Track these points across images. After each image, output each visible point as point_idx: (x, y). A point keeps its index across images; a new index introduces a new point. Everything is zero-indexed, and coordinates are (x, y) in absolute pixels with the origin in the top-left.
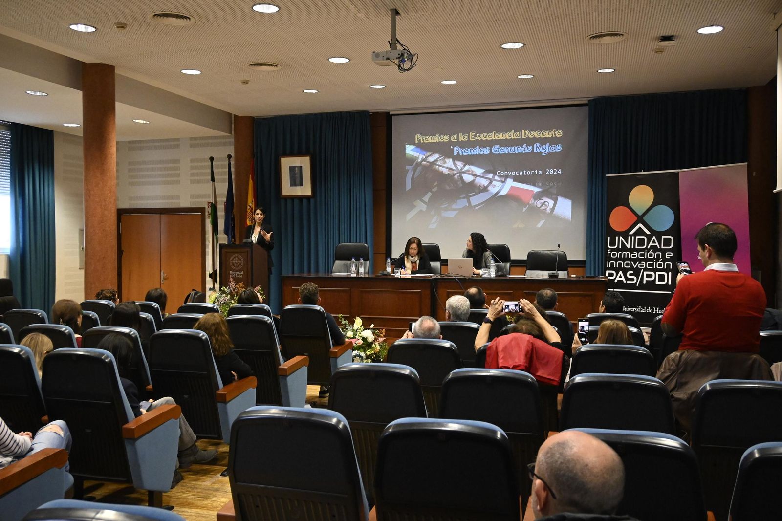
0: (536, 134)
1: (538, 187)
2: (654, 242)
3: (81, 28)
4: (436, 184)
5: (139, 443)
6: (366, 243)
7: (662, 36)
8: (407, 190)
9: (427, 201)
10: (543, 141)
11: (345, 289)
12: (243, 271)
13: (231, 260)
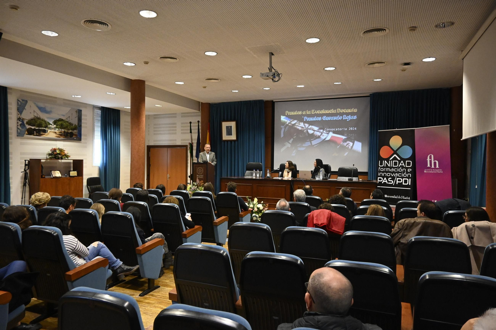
0: (344, 111)
1: (345, 136)
2: (402, 164)
3: (129, 64)
4: (295, 134)
5: (144, 257)
6: (261, 163)
7: (405, 63)
8: (281, 137)
9: (291, 142)
10: (347, 114)
11: (250, 184)
12: (203, 175)
13: (197, 170)
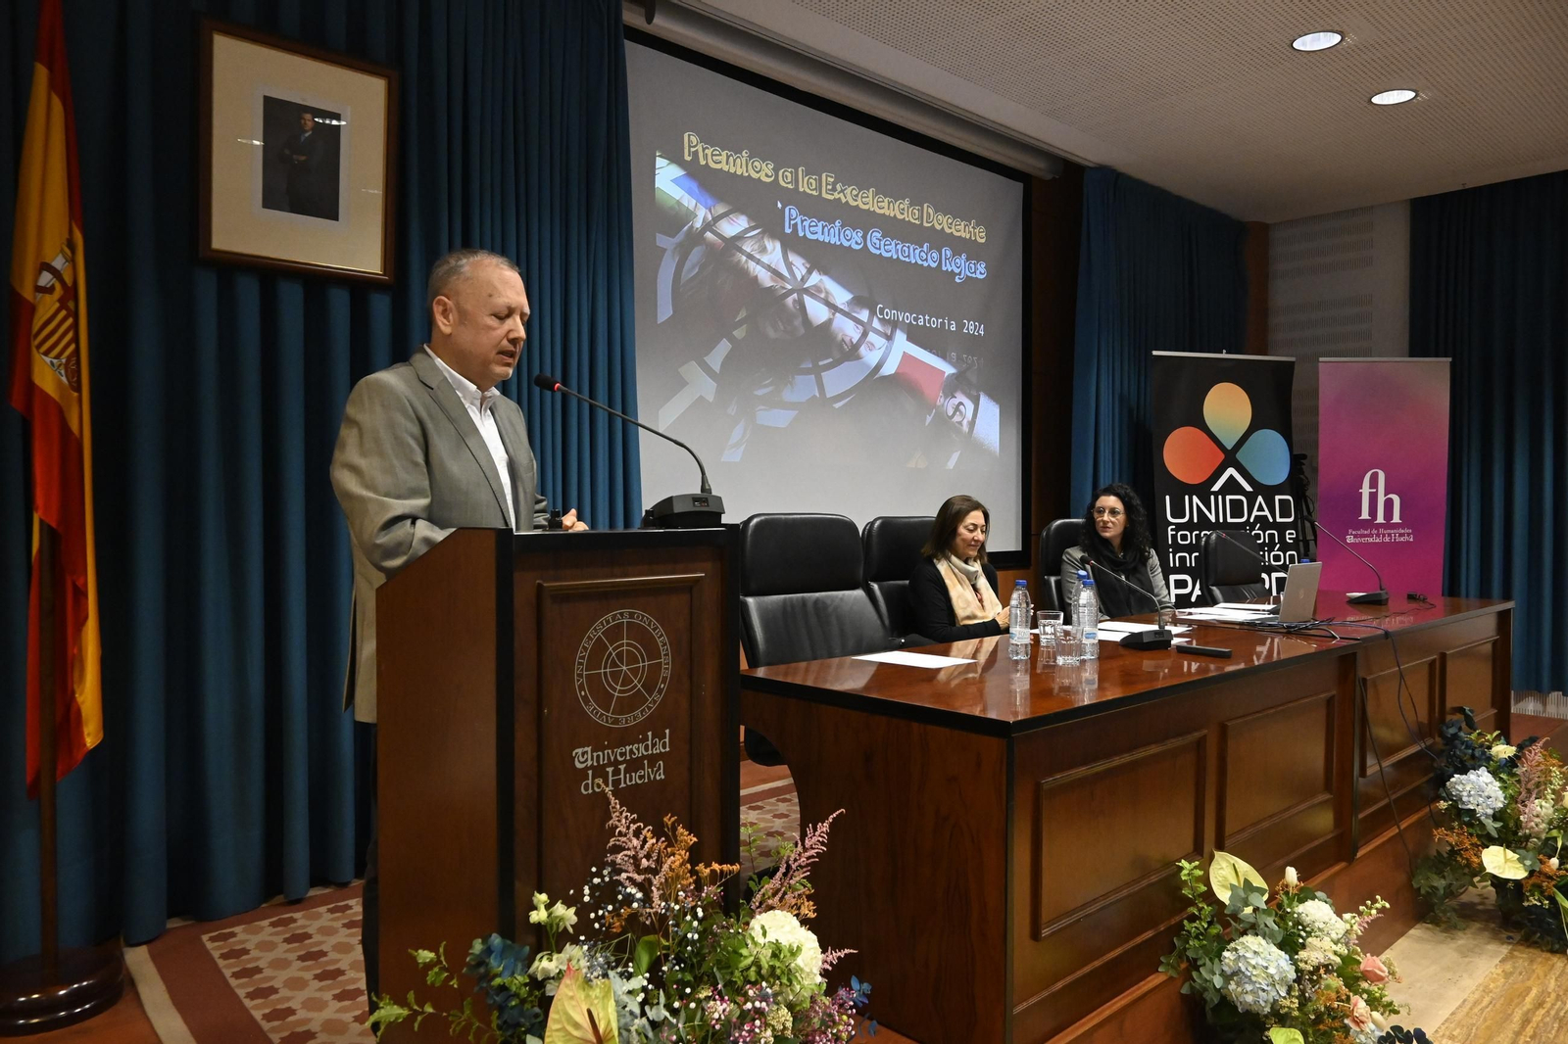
0: (945, 224)
1: (951, 363)
2: (1261, 509)
4: (742, 314)
8: (662, 321)
9: (717, 368)
10: (956, 246)
11: (1197, 735)
12: (667, 731)
13: (580, 658)
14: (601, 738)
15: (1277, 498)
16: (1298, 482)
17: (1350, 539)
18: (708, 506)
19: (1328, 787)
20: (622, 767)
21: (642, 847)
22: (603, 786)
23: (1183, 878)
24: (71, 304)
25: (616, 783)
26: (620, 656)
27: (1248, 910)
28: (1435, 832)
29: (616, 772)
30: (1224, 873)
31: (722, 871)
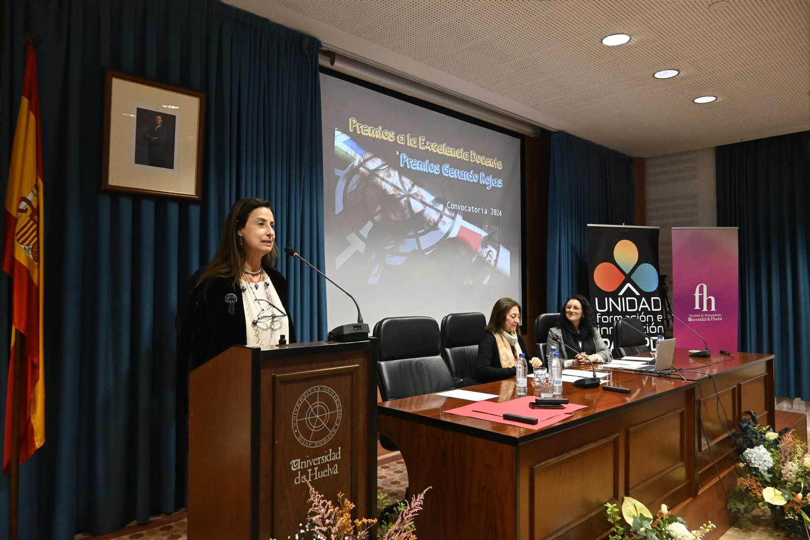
0: (482, 160)
1: (485, 231)
2: (644, 304)
4: (378, 209)
8: (336, 213)
9: (365, 236)
10: (487, 171)
11: (614, 436)
12: (340, 448)
13: (295, 412)
14: (305, 454)
15: (652, 298)
16: (663, 290)
17: (690, 320)
18: (361, 329)
19: (682, 459)
20: (316, 469)
21: (326, 512)
22: (306, 480)
23: (608, 513)
24: (36, 218)
25: (313, 477)
26: (315, 410)
27: (643, 529)
28: (738, 480)
29: (313, 471)
30: (629, 508)
31: (368, 522)
